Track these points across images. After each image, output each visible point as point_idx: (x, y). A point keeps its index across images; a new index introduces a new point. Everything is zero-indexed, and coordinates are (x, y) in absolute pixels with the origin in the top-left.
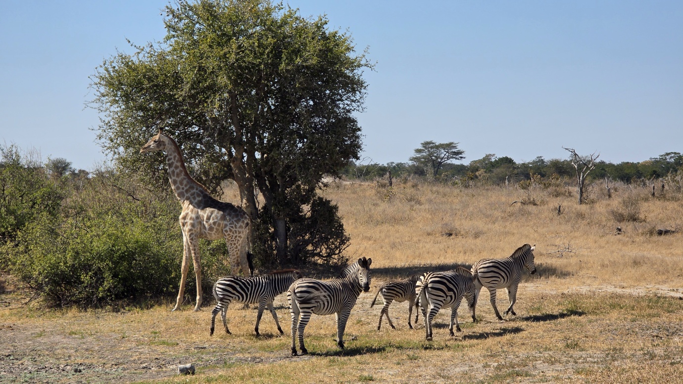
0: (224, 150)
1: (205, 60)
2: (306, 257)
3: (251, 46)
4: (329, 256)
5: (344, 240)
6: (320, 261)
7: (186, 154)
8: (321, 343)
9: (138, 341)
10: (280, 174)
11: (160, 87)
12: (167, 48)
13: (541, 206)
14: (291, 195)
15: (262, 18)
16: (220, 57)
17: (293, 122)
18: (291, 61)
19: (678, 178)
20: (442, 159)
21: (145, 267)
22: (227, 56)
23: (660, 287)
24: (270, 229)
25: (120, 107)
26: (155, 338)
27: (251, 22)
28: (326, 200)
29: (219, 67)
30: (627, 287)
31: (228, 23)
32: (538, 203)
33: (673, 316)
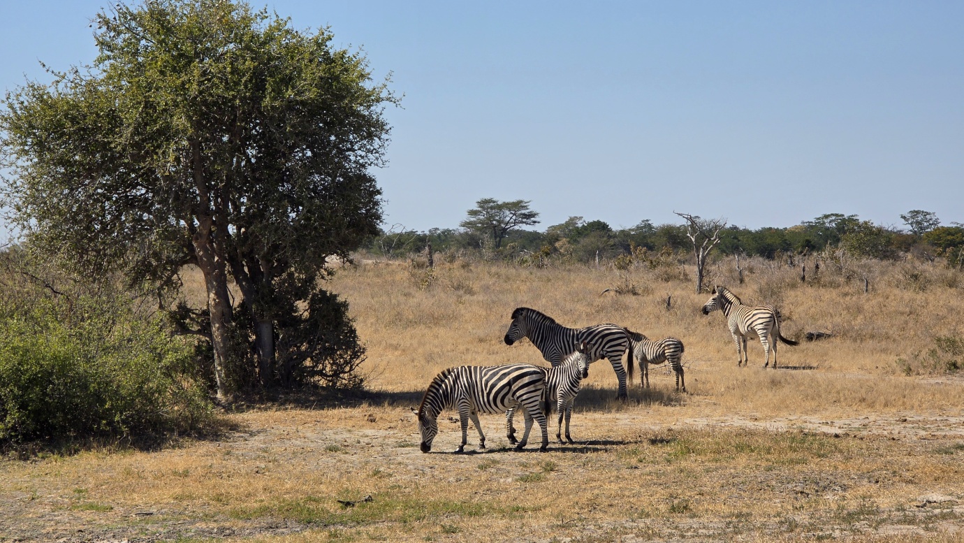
0: (182, 222)
1: (154, 92)
2: (302, 377)
3: (220, 72)
4: (336, 374)
5: (357, 352)
6: (323, 382)
7: (127, 228)
8: (321, 506)
9: (54, 504)
10: (264, 257)
11: (89, 132)
12: (99, 74)
13: (643, 296)
14: (281, 287)
15: (237, 30)
16: (176, 88)
17: (282, 181)
18: (278, 93)
19: (839, 253)
20: (507, 224)
21: (66, 395)
22: (187, 86)
23: (808, 418)
24: (250, 337)
25: (31, 160)
26: (79, 499)
27: (221, 37)
28: (331, 294)
29: (174, 102)
30: (761, 419)
31: (188, 38)
32: (640, 292)
33: (826, 462)
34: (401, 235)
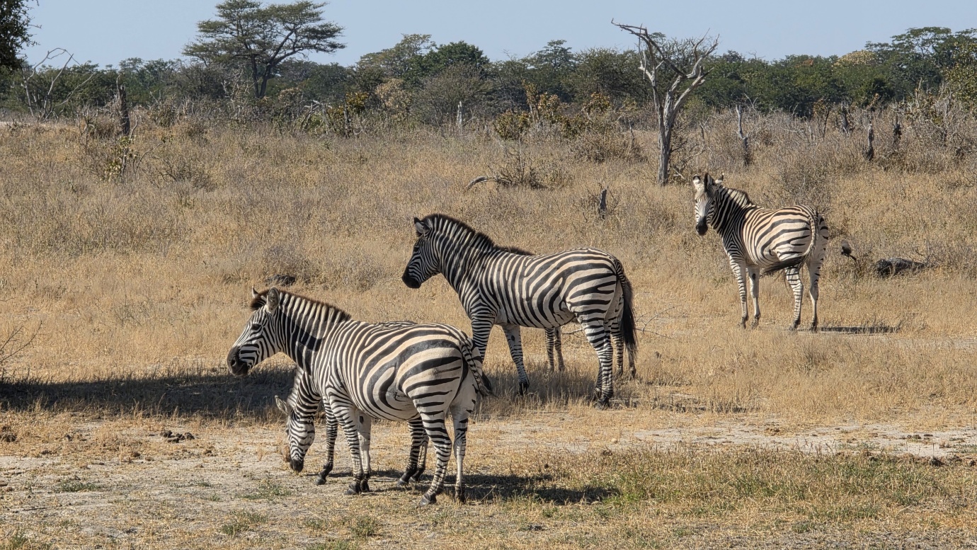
13: (552, 190)
19: (940, 104)
20: (278, 50)
23: (880, 427)
30: (786, 430)
32: (546, 182)
33: (915, 513)
34: (65, 72)
